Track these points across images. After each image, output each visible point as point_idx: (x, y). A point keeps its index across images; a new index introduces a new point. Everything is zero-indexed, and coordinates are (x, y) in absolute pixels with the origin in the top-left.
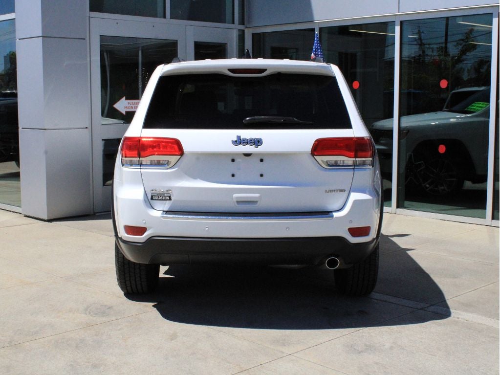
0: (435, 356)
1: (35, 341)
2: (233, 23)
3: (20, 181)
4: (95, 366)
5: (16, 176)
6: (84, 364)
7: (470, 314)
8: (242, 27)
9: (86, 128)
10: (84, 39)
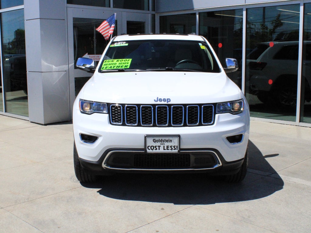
0: (280, 204)
1: (43, 198)
2: (149, 10)
3: (27, 101)
4: (80, 214)
5: (25, 98)
6: (73, 213)
7: (296, 179)
8: (154, 13)
9: (66, 71)
10: (64, 20)
